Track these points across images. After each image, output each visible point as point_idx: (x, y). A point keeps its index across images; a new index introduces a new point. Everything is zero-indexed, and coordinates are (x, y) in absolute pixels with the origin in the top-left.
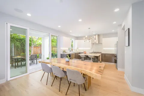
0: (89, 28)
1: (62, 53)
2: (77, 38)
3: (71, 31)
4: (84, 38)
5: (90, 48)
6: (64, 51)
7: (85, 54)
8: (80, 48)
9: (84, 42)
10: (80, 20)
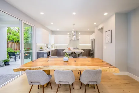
0: (74, 24)
1: (38, 51)
2: (53, 32)
3: (52, 23)
4: (68, 33)
5: (67, 44)
6: (41, 48)
7: (70, 50)
8: (56, 44)
9: (68, 37)
10: (74, 13)
